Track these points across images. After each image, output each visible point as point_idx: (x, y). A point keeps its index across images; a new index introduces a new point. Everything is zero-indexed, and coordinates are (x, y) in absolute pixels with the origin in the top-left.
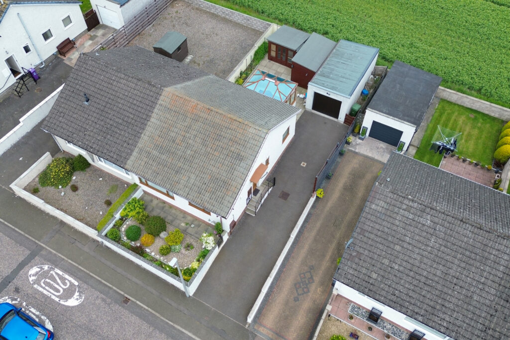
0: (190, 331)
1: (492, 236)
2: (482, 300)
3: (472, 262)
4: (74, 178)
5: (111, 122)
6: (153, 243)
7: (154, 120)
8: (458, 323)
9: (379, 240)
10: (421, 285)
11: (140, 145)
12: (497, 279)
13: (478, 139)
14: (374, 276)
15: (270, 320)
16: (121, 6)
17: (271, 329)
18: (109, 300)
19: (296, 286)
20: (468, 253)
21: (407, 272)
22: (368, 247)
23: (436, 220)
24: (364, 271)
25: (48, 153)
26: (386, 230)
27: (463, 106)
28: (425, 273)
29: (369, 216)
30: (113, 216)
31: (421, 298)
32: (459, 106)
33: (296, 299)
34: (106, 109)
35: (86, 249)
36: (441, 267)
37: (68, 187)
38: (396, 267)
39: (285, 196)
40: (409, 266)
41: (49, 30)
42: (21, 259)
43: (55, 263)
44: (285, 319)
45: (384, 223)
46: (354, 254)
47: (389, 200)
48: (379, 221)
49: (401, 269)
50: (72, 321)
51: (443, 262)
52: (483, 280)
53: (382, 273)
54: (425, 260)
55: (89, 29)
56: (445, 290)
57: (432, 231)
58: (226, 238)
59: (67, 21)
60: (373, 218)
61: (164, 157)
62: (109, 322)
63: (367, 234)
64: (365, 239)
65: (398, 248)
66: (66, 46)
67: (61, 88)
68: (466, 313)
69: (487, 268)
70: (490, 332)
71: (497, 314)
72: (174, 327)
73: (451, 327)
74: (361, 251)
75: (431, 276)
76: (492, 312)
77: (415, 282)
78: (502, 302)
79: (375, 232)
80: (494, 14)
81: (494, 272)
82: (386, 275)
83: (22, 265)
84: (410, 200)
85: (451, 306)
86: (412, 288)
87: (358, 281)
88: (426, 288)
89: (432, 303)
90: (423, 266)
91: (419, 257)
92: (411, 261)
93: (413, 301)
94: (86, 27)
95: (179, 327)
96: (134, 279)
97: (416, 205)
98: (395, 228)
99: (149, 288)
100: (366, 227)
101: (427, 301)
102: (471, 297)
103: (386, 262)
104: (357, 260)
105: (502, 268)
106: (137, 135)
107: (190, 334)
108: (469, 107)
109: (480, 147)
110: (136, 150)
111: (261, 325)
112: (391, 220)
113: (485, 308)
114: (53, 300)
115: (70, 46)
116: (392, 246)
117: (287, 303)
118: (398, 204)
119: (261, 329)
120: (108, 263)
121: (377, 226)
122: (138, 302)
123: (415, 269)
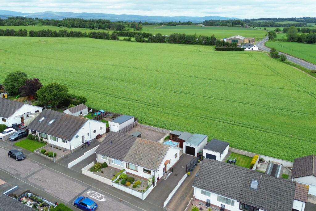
0: (143, 209)
1: (239, 169)
2: (238, 187)
3: (234, 177)
4: (102, 169)
5: (119, 148)
6: (130, 185)
7: (133, 146)
8: (232, 194)
9: (206, 174)
10: (220, 185)
11: (128, 154)
12: (242, 181)
13: (245, 162)
14: (205, 184)
15: (172, 206)
16: (120, 124)
17: (172, 209)
18: (115, 200)
19: (181, 197)
20: (233, 175)
21: (215, 182)
22: (203, 176)
23: (223, 167)
24: (202, 183)
25: (94, 162)
26: (208, 171)
27: (240, 154)
28: (221, 181)
29: (202, 168)
30: (117, 177)
31: (220, 189)
32: (238, 154)
33: (181, 201)
34: (117, 145)
35: (106, 187)
36: (225, 179)
37: (100, 172)
38: (212, 181)
39: (176, 175)
40: (216, 180)
41: (95, 130)
42: (84, 189)
43: (96, 191)
44: (177, 206)
45: (207, 169)
46: (199, 178)
47: (208, 163)
48: (206, 168)
49: (213, 181)
50: (102, 205)
51: (226, 178)
52: (238, 181)
53: (207, 183)
54: (221, 178)
55: (106, 133)
56: (227, 185)
57: (222, 170)
58: (155, 184)
59: (101, 128)
60: (204, 168)
61: (136, 156)
62: (115, 205)
63: (202, 173)
64: (202, 174)
65: (212, 175)
66: (99, 136)
67: (99, 145)
68: (234, 191)
69: (239, 178)
70: (242, 195)
71: (243, 190)
72: (138, 208)
73: (230, 195)
74: (201, 177)
75: (222, 182)
76: (242, 190)
77: (218, 184)
78: (244, 187)
79: (205, 171)
80: (250, 131)
81: (241, 179)
82: (209, 183)
83: (85, 191)
84: (214, 162)
85: (230, 190)
86: (217, 186)
87: (200, 186)
88: (221, 185)
89: (223, 190)
90: (220, 179)
91: (218, 177)
92: (216, 178)
93: (218, 190)
94: (106, 132)
95: (139, 208)
96: (124, 195)
97: (216, 163)
98: (211, 170)
99: (129, 198)
100: (202, 171)
101: (222, 189)
102: (235, 186)
103: (209, 180)
104: (199, 180)
105: (243, 177)
106: (128, 151)
107: (144, 210)
108: (242, 154)
109: (246, 164)
110: (127, 155)
111: (168, 208)
112: (209, 168)
113: (239, 189)
114: (96, 200)
115: (100, 136)
116: (210, 175)
117: (177, 202)
118: (211, 163)
119: (168, 209)
120: (115, 191)
121: (205, 170)
122: (125, 201)
123: (217, 181)
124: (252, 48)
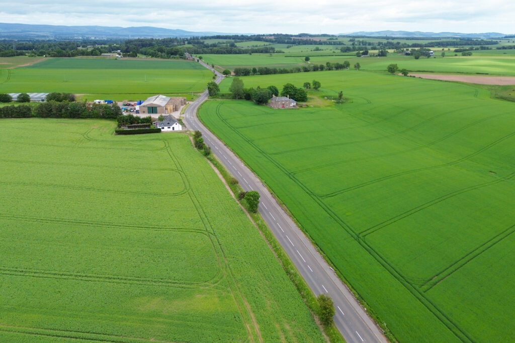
124: (173, 126)
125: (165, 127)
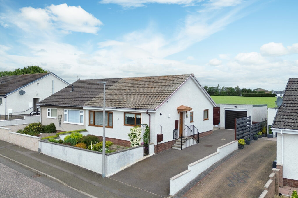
5: (83, 94)
11: (97, 96)
18: (20, 174)
19: (228, 178)
35: (23, 153)
39: (208, 146)
61: (113, 97)
95: (84, 193)
99: (66, 170)
106: (99, 94)
110: (95, 98)
120: (37, 159)
125: (278, 95)
